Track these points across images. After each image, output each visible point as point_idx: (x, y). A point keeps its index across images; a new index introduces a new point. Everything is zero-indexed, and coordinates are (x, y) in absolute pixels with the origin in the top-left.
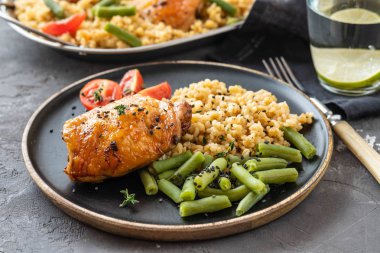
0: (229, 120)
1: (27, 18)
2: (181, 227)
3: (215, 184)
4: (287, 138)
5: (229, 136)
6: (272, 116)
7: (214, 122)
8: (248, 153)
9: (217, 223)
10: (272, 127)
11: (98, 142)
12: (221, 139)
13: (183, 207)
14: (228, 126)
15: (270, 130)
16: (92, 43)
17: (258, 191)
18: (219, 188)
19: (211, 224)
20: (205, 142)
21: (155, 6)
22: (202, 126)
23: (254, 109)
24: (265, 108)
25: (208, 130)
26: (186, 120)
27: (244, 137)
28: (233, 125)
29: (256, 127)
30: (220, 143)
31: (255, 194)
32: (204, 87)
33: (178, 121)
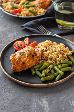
0: (53, 54)
1: (7, 9)
2: (42, 85)
3: (50, 72)
4: (68, 58)
5: (53, 58)
6: (64, 52)
7: (49, 54)
8: (58, 63)
9: (51, 83)
10: (64, 55)
11: (20, 61)
12: (51, 59)
13: (42, 79)
14: (53, 55)
15: (64, 56)
16: (25, 15)
17: (61, 74)
18: (51, 73)
19: (49, 84)
20: (47, 60)
21: (39, 4)
22: (46, 55)
23: (60, 50)
24: (63, 49)
25: (48, 56)
26: (42, 55)
27: (57, 58)
28: (54, 55)
29: (60, 55)
30: (51, 60)
31: (60, 75)
32: (46, 43)
33: (40, 55)
